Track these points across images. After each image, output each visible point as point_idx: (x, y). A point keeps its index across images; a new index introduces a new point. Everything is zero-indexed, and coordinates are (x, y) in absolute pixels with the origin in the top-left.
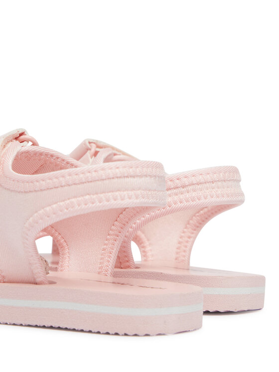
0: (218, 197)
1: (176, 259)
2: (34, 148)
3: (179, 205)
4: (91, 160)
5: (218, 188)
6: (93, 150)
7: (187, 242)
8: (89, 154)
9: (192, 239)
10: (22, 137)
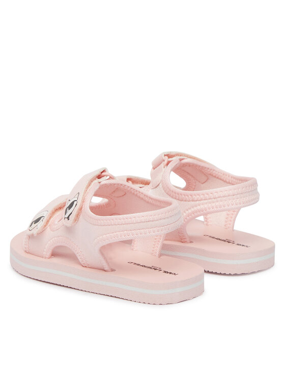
0: (237, 205)
1: (225, 225)
2: (111, 181)
3: (212, 210)
4: (163, 169)
5: (237, 198)
6: (166, 162)
7: (233, 214)
8: (162, 165)
9: (235, 213)
10: (103, 174)
